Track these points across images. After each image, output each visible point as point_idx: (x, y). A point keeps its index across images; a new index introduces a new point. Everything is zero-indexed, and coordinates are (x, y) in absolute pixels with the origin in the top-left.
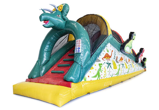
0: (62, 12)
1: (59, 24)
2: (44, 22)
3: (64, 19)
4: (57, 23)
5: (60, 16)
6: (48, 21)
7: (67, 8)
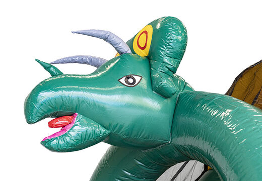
0: (149, 58)
1: (137, 124)
2: (51, 125)
3: (162, 93)
4: (126, 119)
5: (137, 79)
6: (72, 115)
7: (174, 37)
